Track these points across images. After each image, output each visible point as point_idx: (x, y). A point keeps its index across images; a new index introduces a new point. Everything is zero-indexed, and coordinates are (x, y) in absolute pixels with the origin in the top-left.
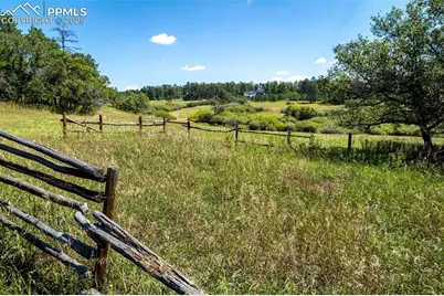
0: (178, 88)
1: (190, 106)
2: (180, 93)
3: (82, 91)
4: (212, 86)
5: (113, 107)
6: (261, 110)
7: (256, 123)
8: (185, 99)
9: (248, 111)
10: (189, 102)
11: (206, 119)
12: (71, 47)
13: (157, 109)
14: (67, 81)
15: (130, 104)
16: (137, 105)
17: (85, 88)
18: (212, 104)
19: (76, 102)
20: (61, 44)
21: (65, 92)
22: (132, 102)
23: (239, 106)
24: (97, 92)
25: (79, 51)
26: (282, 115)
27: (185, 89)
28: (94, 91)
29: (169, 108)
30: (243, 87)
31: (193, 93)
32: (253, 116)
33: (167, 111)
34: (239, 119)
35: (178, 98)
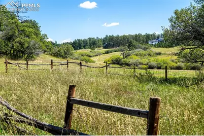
0: (99, 40)
1: (107, 52)
2: (101, 43)
3: (27, 45)
4: (124, 37)
5: (49, 54)
6: (159, 54)
7: (153, 63)
8: (105, 47)
9: (149, 55)
10: (107, 50)
11: (117, 62)
12: (23, 16)
13: (83, 55)
14: (18, 39)
15: (61, 52)
16: (65, 53)
17: (29, 43)
18: (122, 50)
19: (23, 52)
20: (17, 15)
21: (16, 46)
22: (62, 51)
23: (143, 52)
24: (37, 45)
25: (27, 19)
26: (176, 57)
27: (104, 40)
28: (34, 45)
29: (91, 54)
30: (148, 38)
31: (110, 43)
32: (152, 59)
33: (90, 57)
34: (141, 61)
35: (99, 47)
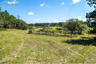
0: (34, 24)
1: (37, 28)
6: (52, 28)
11: (42, 30)
23: (47, 28)
26: (56, 29)
31: (37, 25)
35: (34, 26)
